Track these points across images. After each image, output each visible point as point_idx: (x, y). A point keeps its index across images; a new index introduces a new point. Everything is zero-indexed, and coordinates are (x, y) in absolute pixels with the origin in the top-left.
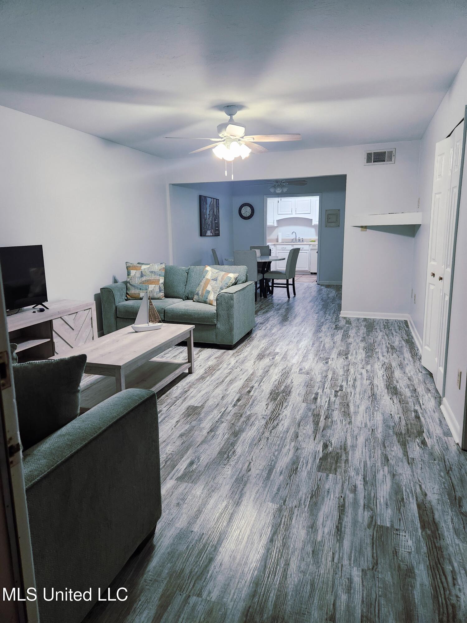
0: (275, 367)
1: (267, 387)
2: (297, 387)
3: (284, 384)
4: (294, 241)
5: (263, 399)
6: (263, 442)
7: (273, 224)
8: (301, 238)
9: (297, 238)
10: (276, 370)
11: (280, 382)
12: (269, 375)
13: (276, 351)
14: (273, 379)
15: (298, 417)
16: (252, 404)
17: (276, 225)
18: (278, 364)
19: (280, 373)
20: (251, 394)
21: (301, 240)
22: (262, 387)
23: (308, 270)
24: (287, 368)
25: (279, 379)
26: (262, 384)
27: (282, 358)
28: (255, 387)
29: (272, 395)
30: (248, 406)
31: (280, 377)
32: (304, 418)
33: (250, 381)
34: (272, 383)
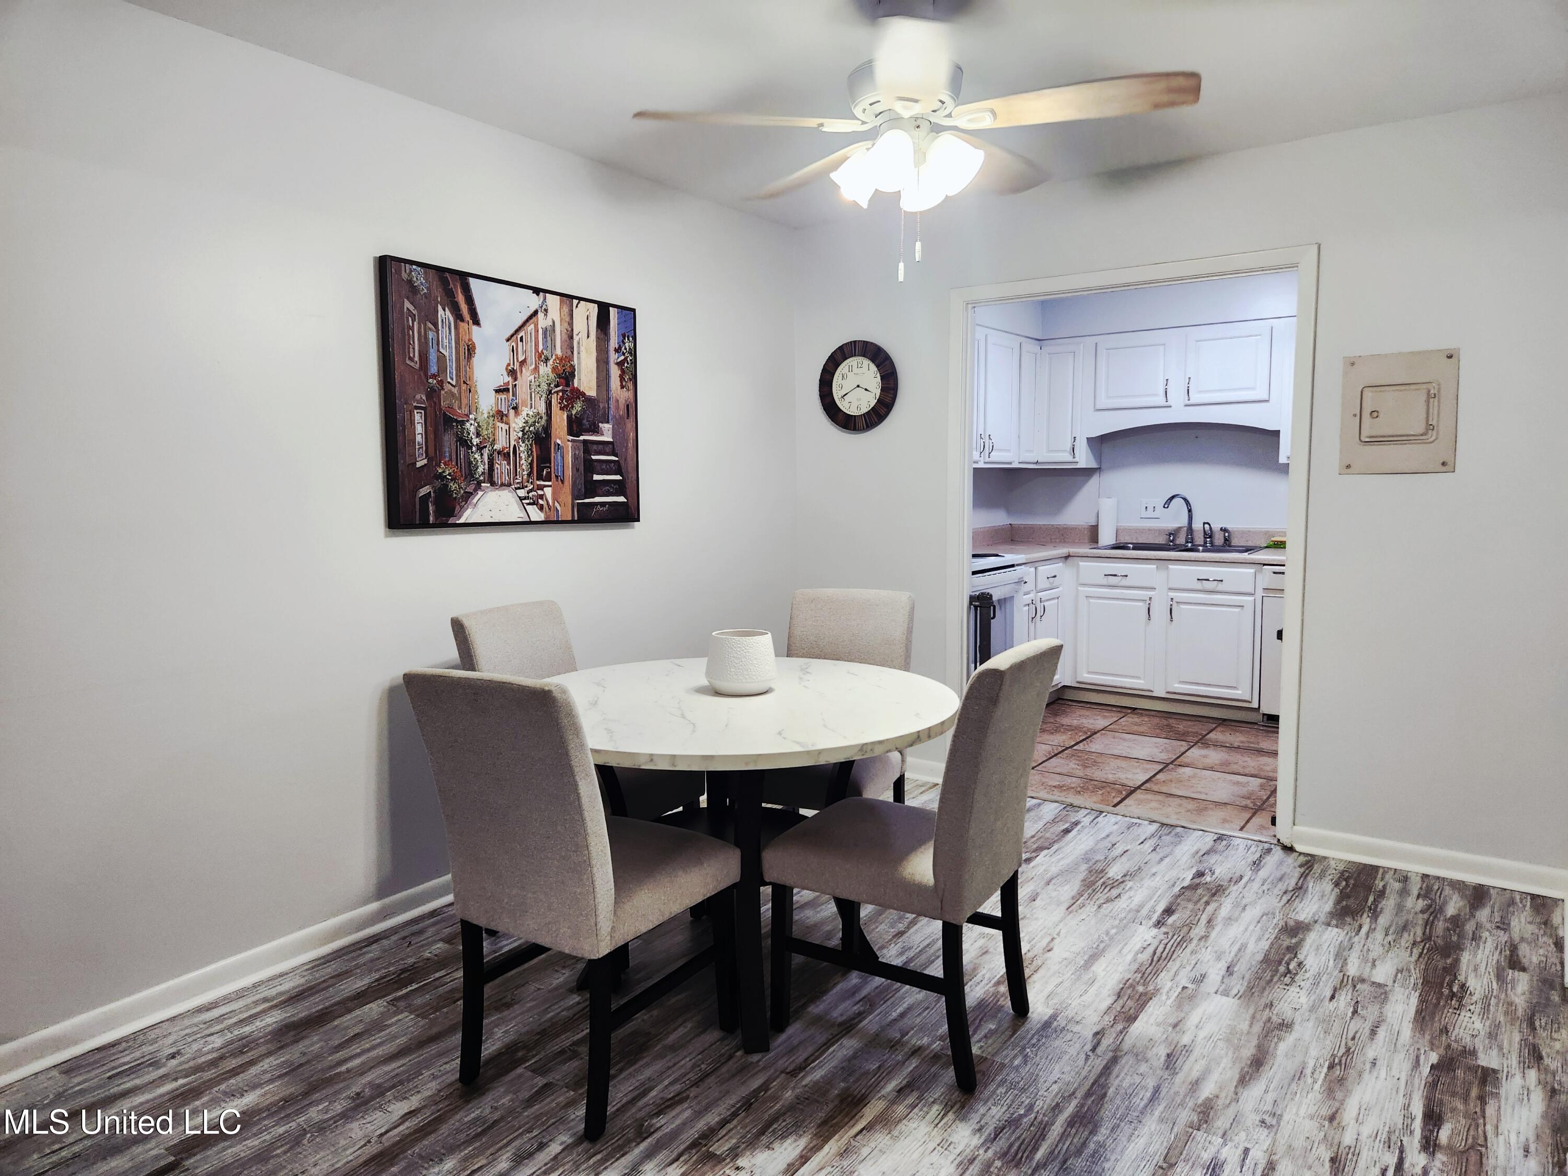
4: (1181, 540)
7: (1070, 459)
8: (1216, 526)
9: (1197, 525)
17: (1084, 459)
21: (1219, 540)
23: (1248, 698)
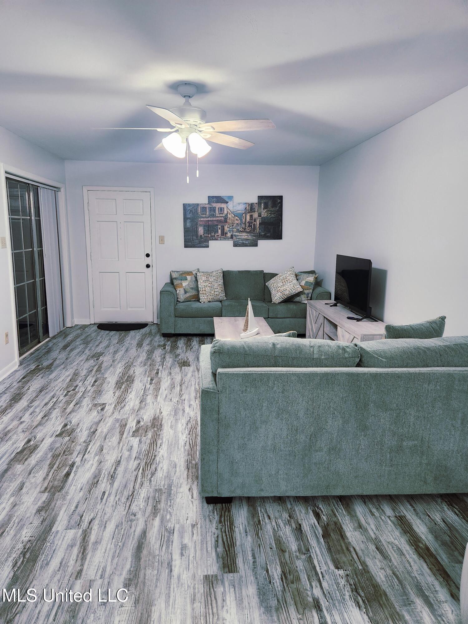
0: (135, 408)
1: (138, 385)
2: (110, 389)
3: (122, 390)
5: (139, 376)
6: (132, 357)
10: (132, 405)
11: (126, 392)
12: (139, 398)
13: (138, 439)
14: (133, 393)
15: (111, 368)
16: (146, 372)
18: (131, 412)
19: (126, 402)
20: (149, 379)
22: (142, 384)
24: (120, 409)
25: (128, 395)
26: (144, 387)
27: (126, 425)
28: (148, 384)
29: (132, 379)
30: (148, 370)
31: (126, 397)
32: (107, 369)
33: (155, 388)
34: (134, 389)
